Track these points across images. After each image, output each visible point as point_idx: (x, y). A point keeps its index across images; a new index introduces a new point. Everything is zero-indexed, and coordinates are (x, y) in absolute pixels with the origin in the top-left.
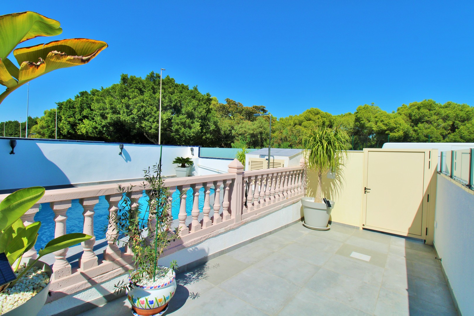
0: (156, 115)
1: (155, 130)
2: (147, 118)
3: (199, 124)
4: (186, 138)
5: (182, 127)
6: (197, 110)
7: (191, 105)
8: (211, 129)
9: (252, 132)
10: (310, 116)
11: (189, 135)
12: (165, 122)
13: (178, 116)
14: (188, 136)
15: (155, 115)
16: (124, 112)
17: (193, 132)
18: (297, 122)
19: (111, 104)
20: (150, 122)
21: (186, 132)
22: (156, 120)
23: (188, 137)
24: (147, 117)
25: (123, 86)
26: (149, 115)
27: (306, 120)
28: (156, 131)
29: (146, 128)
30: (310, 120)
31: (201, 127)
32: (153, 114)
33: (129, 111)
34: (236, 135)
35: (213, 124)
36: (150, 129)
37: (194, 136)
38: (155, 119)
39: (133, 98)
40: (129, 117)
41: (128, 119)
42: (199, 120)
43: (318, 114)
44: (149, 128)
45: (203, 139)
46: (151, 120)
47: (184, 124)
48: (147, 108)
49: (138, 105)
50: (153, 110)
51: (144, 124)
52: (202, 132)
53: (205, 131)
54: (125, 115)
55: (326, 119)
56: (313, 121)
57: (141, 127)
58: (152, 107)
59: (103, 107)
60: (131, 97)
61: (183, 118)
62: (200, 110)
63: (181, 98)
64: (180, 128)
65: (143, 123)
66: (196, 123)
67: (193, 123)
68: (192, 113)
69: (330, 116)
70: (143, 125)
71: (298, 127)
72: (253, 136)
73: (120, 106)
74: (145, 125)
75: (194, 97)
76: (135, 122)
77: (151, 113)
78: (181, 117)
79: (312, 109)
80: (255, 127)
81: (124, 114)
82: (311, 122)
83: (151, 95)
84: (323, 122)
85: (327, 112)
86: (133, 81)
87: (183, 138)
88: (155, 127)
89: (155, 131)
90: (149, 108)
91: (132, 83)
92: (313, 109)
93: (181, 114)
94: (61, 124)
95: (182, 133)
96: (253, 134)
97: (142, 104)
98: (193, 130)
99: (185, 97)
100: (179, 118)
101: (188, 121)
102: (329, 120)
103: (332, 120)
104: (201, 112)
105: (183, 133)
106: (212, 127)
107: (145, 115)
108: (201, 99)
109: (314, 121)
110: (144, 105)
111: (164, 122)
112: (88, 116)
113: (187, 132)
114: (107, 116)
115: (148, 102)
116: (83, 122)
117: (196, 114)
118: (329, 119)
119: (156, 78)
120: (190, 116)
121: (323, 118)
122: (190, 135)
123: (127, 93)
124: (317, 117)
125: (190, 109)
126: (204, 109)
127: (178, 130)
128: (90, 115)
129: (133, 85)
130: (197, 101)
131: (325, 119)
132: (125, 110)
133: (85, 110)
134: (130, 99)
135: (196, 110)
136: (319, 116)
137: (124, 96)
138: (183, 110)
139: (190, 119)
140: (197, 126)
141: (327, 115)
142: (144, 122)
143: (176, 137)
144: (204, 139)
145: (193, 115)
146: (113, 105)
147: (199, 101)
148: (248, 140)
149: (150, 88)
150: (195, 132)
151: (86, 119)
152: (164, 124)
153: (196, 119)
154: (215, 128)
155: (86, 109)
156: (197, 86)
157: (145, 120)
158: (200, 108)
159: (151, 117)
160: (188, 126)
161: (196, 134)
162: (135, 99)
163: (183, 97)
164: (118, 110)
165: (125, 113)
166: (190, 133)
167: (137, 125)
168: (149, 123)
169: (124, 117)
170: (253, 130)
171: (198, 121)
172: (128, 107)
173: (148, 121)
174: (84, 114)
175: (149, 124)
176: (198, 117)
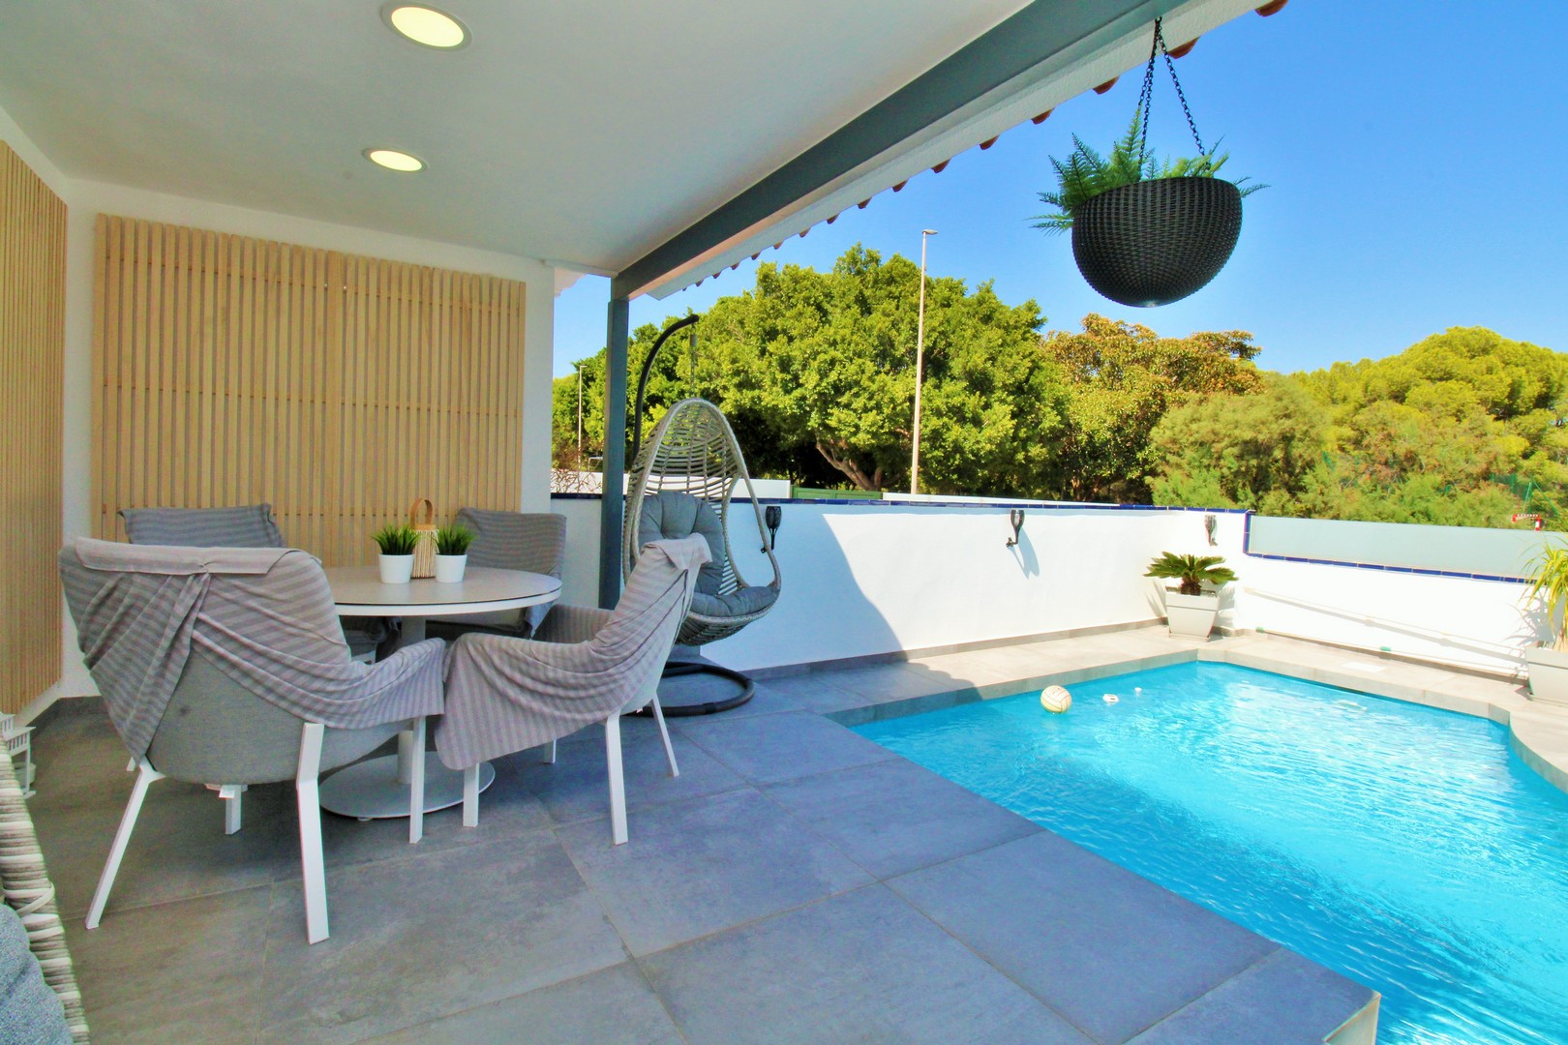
0: (874, 387)
1: (869, 436)
2: (844, 400)
3: (1008, 409)
4: (965, 460)
5: (952, 422)
6: (1002, 364)
7: (980, 346)
8: (1046, 424)
9: (1248, 435)
10: (1448, 362)
11: (974, 448)
12: (902, 409)
13: (938, 387)
14: (972, 452)
15: (871, 389)
16: (774, 382)
17: (990, 441)
18: (1381, 385)
19: (734, 361)
20: (855, 411)
21: (965, 439)
22: (873, 403)
23: (970, 456)
24: (843, 394)
25: (768, 301)
26: (850, 389)
27: (1429, 378)
28: (873, 438)
29: (840, 430)
30: (1447, 377)
31: (1014, 422)
32: (865, 383)
33: (789, 377)
34: (1170, 445)
35: (1052, 408)
36: (855, 434)
37: (991, 452)
38: (870, 399)
39: (802, 337)
40: (787, 397)
41: (786, 403)
42: (1008, 395)
43: (1485, 351)
44: (853, 430)
45: (1017, 463)
46: (858, 403)
47: (958, 414)
48: (847, 365)
49: (822, 357)
50: (863, 372)
51: (837, 416)
52: (1015, 438)
53: (1025, 432)
54: (777, 392)
55: (1528, 372)
56: (1462, 379)
57: (827, 427)
58: (861, 361)
59: (708, 369)
60: (794, 333)
61: (955, 390)
62: (1010, 363)
63: (945, 325)
64: (944, 425)
65: (832, 415)
66: (996, 406)
67: (987, 406)
68: (984, 373)
69: (1542, 358)
70: (832, 422)
71: (1387, 408)
72: (1253, 448)
73: (764, 364)
74: (840, 422)
75: (987, 319)
76: (806, 411)
77: (857, 383)
78: (948, 387)
79: (1456, 333)
80: (1259, 413)
81: (774, 389)
82: (1451, 384)
83: (856, 321)
84: (1511, 385)
85: (1526, 342)
86: (796, 282)
87: (955, 460)
88: (871, 426)
89: (868, 439)
90: (852, 366)
91: (795, 290)
92: (1460, 331)
93: (948, 379)
94: (593, 423)
95: (953, 442)
96: (1253, 442)
97: (832, 353)
98: (988, 432)
99: (960, 321)
100: (943, 394)
101: (973, 401)
102: (1539, 375)
103: (1555, 377)
104: (1014, 368)
105: (955, 442)
106: (1050, 420)
107: (838, 389)
108: (1012, 323)
109: (1470, 382)
110: (838, 355)
111: (899, 408)
112: (663, 397)
113: (969, 438)
114: (725, 396)
115: (849, 344)
116: (651, 415)
117: (1000, 377)
118: (1542, 371)
119: (866, 264)
120: (980, 383)
121: (1515, 369)
122: (978, 449)
123: (779, 324)
124: (1481, 362)
125: (978, 359)
126: (1024, 357)
127: (941, 434)
128: (666, 394)
129: (796, 295)
130: (1001, 332)
131: (1523, 371)
132: (779, 376)
133: (653, 379)
134: (791, 339)
135: (998, 364)
136: (1493, 359)
137: (771, 334)
138: (956, 366)
139: (980, 396)
140: (1000, 420)
141: (1527, 353)
142: (835, 411)
143: (933, 457)
144: (1021, 464)
145: (989, 380)
146: (741, 363)
147: (1007, 329)
148: (1230, 463)
149: (852, 298)
150: (995, 438)
151: (658, 405)
152: (898, 415)
153: (998, 394)
154: (1060, 422)
155: (656, 376)
156: (992, 281)
157: (838, 404)
158: (1011, 356)
159: (857, 395)
160: (973, 417)
161: (999, 445)
162: (808, 341)
163: (953, 322)
164: (755, 377)
165: (780, 385)
166: (978, 442)
167: (814, 421)
168: (851, 412)
169: (774, 398)
170: (1253, 427)
171: (1003, 401)
172: (785, 364)
173: (847, 406)
174: (653, 392)
175: (851, 417)
176: (1005, 386)
